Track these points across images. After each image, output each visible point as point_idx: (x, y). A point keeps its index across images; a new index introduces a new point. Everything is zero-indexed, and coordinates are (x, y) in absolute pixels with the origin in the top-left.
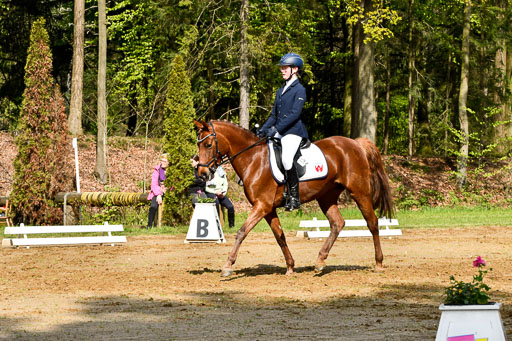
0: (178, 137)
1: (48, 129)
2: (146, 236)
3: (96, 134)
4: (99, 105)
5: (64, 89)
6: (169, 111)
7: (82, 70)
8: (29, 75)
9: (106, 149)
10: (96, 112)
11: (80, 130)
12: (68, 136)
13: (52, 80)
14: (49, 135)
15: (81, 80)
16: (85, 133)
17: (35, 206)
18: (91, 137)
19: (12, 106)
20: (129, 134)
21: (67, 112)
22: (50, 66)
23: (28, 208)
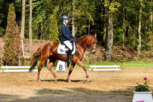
0: (53, 40)
1: (14, 37)
2: (43, 70)
3: (29, 39)
4: (30, 30)
5: (19, 25)
6: (51, 32)
7: (24, 19)
8: (9, 20)
9: (32, 43)
10: (29, 32)
11: (24, 37)
12: (20, 39)
13: (15, 22)
14: (14, 39)
15: (24, 23)
16: (25, 38)
17: (10, 60)
18: (27, 39)
19: (3, 30)
20: (39, 39)
21: (20, 32)
22: (15, 18)
23: (8, 61)
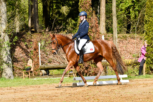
0: (151, 33)
1: (90, 32)
2: (138, 79)
3: (112, 33)
4: (113, 20)
5: (96, 13)
6: (146, 21)
7: (105, 4)
8: (81, 7)
9: (117, 40)
10: (112, 23)
11: (105, 32)
12: (100, 35)
13: (91, 9)
14: (91, 34)
15: (104, 9)
16: (107, 33)
17: (86, 67)
18: (110, 34)
19: (73, 22)
20: (128, 33)
21: (99, 23)
22: (91, 2)
23: (83, 68)
